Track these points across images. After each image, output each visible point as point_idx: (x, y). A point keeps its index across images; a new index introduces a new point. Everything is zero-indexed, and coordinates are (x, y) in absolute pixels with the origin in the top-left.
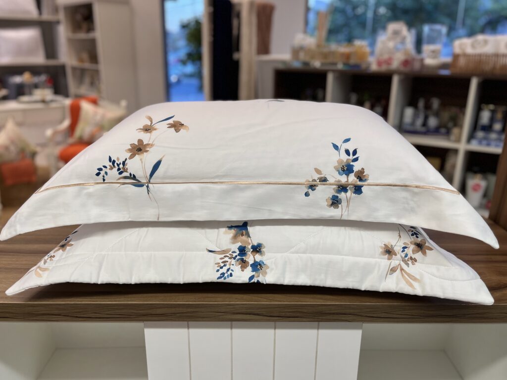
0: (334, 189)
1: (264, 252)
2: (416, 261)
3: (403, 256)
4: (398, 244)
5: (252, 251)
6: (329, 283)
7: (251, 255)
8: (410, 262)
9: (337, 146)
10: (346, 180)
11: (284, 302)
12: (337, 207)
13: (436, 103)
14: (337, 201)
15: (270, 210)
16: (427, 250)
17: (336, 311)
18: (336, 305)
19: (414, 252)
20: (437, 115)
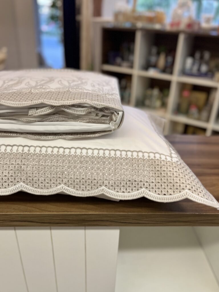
13: (207, 55)
17: (96, 219)
18: (95, 214)
20: (207, 63)
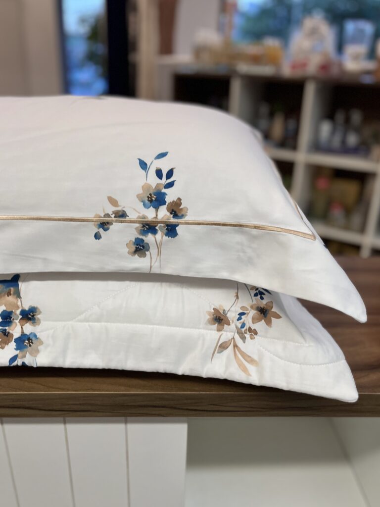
0: (136, 229)
1: (39, 320)
2: (256, 333)
3: (239, 326)
4: (233, 309)
5: (21, 319)
6: (131, 365)
7: (18, 324)
8: (247, 336)
9: (146, 164)
10: (154, 215)
11: (68, 390)
12: (145, 256)
13: (356, 117)
14: (143, 247)
15: (45, 259)
16: (272, 318)
17: (143, 403)
19: (255, 320)
20: (358, 130)
